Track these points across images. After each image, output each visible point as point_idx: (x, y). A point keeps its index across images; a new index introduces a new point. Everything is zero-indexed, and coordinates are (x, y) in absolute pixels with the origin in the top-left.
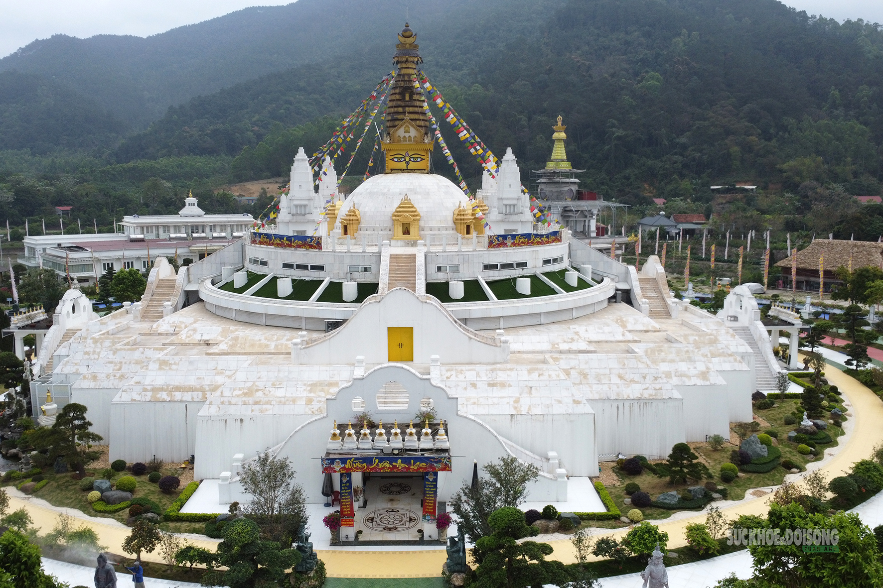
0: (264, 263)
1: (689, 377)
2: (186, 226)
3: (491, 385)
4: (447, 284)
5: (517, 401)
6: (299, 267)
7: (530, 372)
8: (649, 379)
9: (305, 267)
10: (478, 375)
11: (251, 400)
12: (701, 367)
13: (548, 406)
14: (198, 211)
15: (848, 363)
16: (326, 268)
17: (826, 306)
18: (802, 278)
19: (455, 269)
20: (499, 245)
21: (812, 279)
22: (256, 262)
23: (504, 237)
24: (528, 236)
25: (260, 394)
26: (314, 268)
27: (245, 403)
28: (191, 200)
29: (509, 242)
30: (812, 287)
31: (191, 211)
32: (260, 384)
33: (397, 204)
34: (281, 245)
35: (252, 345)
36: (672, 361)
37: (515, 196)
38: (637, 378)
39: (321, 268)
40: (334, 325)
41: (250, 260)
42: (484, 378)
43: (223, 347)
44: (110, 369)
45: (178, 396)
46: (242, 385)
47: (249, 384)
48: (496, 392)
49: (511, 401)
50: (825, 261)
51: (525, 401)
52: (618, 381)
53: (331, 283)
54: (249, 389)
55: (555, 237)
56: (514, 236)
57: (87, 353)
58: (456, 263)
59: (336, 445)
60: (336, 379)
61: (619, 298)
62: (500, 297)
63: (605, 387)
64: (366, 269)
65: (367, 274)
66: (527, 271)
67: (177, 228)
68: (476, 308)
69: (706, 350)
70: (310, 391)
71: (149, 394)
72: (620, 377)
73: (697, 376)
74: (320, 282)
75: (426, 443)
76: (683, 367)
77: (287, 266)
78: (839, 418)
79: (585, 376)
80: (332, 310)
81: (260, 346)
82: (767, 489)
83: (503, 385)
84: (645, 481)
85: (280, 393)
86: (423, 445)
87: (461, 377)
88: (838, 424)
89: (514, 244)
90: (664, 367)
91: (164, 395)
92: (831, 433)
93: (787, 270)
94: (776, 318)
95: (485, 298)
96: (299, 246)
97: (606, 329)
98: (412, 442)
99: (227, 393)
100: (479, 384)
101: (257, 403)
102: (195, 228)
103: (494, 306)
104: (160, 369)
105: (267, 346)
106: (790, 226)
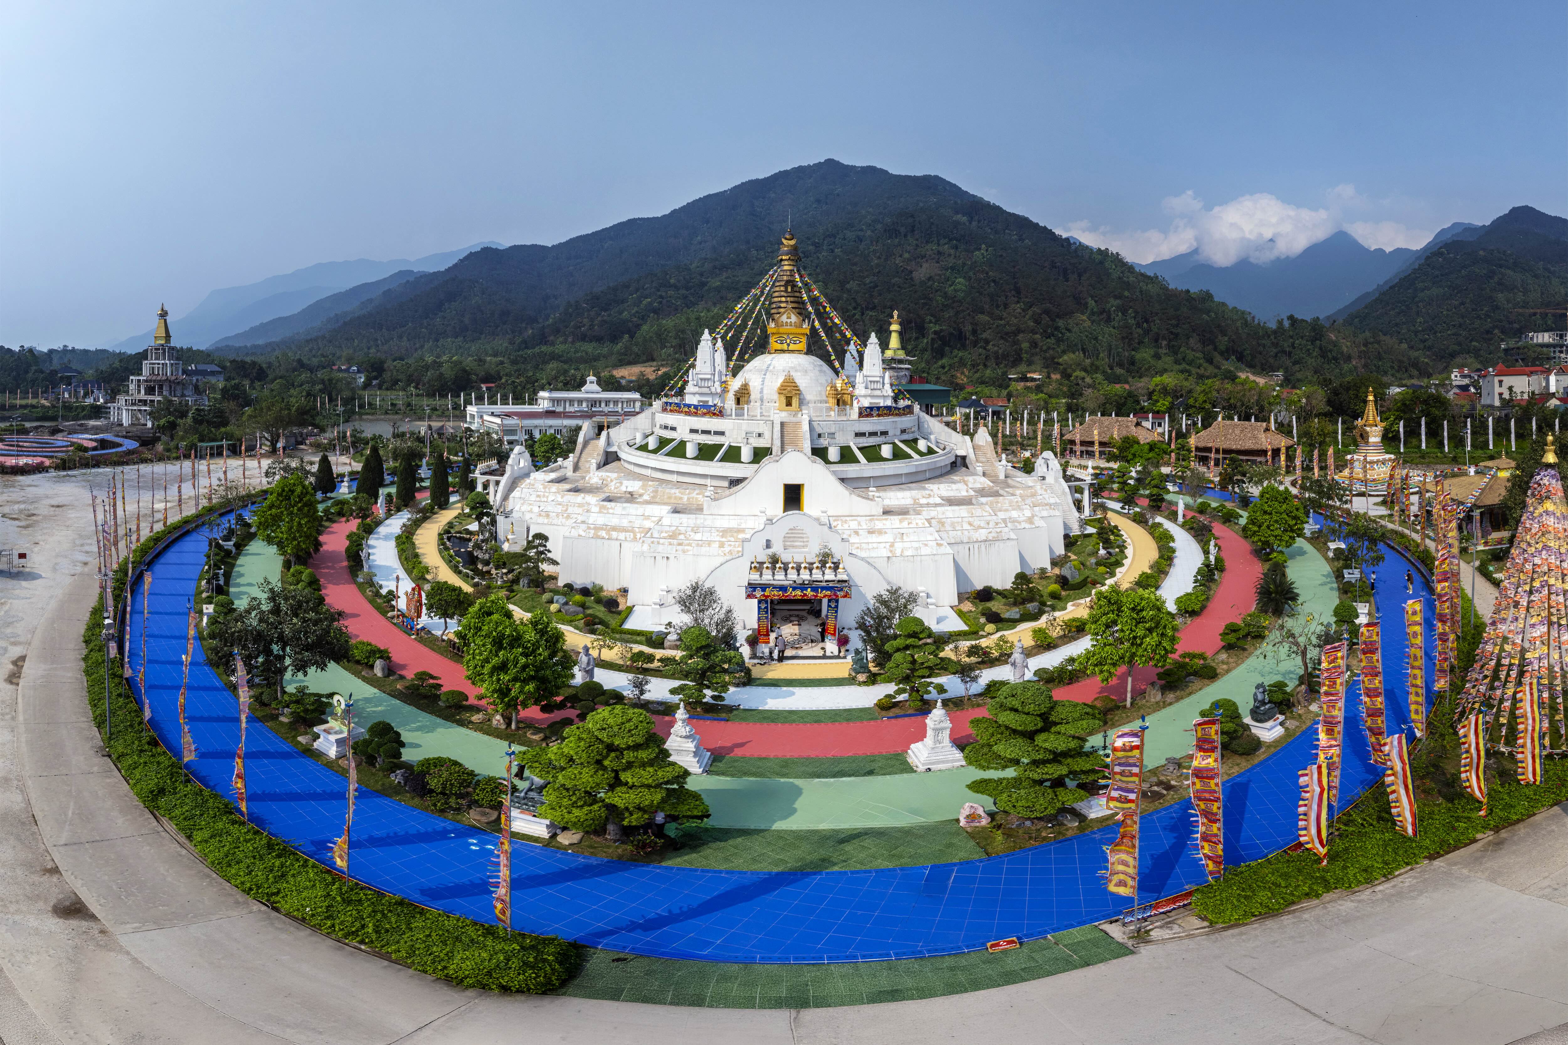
0: (673, 429)
1: (1019, 522)
2: (587, 400)
3: (871, 532)
4: (826, 449)
5: (892, 545)
6: (704, 432)
7: (901, 521)
8: (992, 525)
9: (707, 432)
10: (859, 524)
11: (675, 542)
12: (1028, 513)
13: (917, 549)
14: (595, 387)
15: (1123, 508)
16: (727, 433)
17: (1102, 469)
18: (1084, 448)
19: (832, 435)
20: (867, 416)
21: (1090, 449)
22: (666, 427)
23: (871, 408)
24: (888, 408)
25: (682, 537)
26: (716, 433)
27: (670, 544)
28: (591, 378)
29: (875, 413)
30: (1091, 454)
31: (591, 388)
32: (682, 529)
33: (780, 380)
34: (688, 414)
35: (670, 498)
36: (1006, 510)
37: (878, 374)
38: (983, 524)
39: (722, 433)
40: (735, 482)
41: (661, 427)
42: (865, 527)
43: (646, 497)
44: (559, 509)
45: (614, 534)
46: (667, 528)
47: (673, 528)
48: (874, 538)
49: (888, 545)
50: (1099, 434)
51: (899, 546)
52: (968, 527)
53: (730, 447)
54: (673, 532)
55: (909, 410)
56: (878, 408)
57: (538, 496)
58: (833, 431)
59: (755, 577)
60: (743, 526)
61: (958, 463)
62: (870, 460)
63: (959, 533)
64: (760, 435)
65: (761, 439)
66: (888, 439)
67: (580, 401)
68: (850, 470)
69: (1028, 501)
70: (722, 537)
71: (592, 532)
72: (970, 524)
73: (1025, 521)
74: (722, 446)
75: (829, 575)
76: (1014, 514)
77: (693, 431)
78: (1122, 547)
79: (943, 524)
80: (732, 470)
81: (676, 498)
82: (1082, 601)
83: (880, 532)
84: (996, 606)
85: (698, 536)
86: (827, 577)
87: (846, 526)
88: (1122, 552)
89: (879, 415)
90: (1001, 515)
91: (603, 533)
92: (1119, 558)
93: (1073, 442)
94: (1072, 476)
95: (857, 461)
96: (704, 414)
97: (954, 486)
98: (817, 575)
99: (656, 535)
100: (861, 532)
101: (680, 544)
102: (594, 403)
103: (863, 468)
104: (600, 512)
105: (681, 498)
106: (1070, 408)
